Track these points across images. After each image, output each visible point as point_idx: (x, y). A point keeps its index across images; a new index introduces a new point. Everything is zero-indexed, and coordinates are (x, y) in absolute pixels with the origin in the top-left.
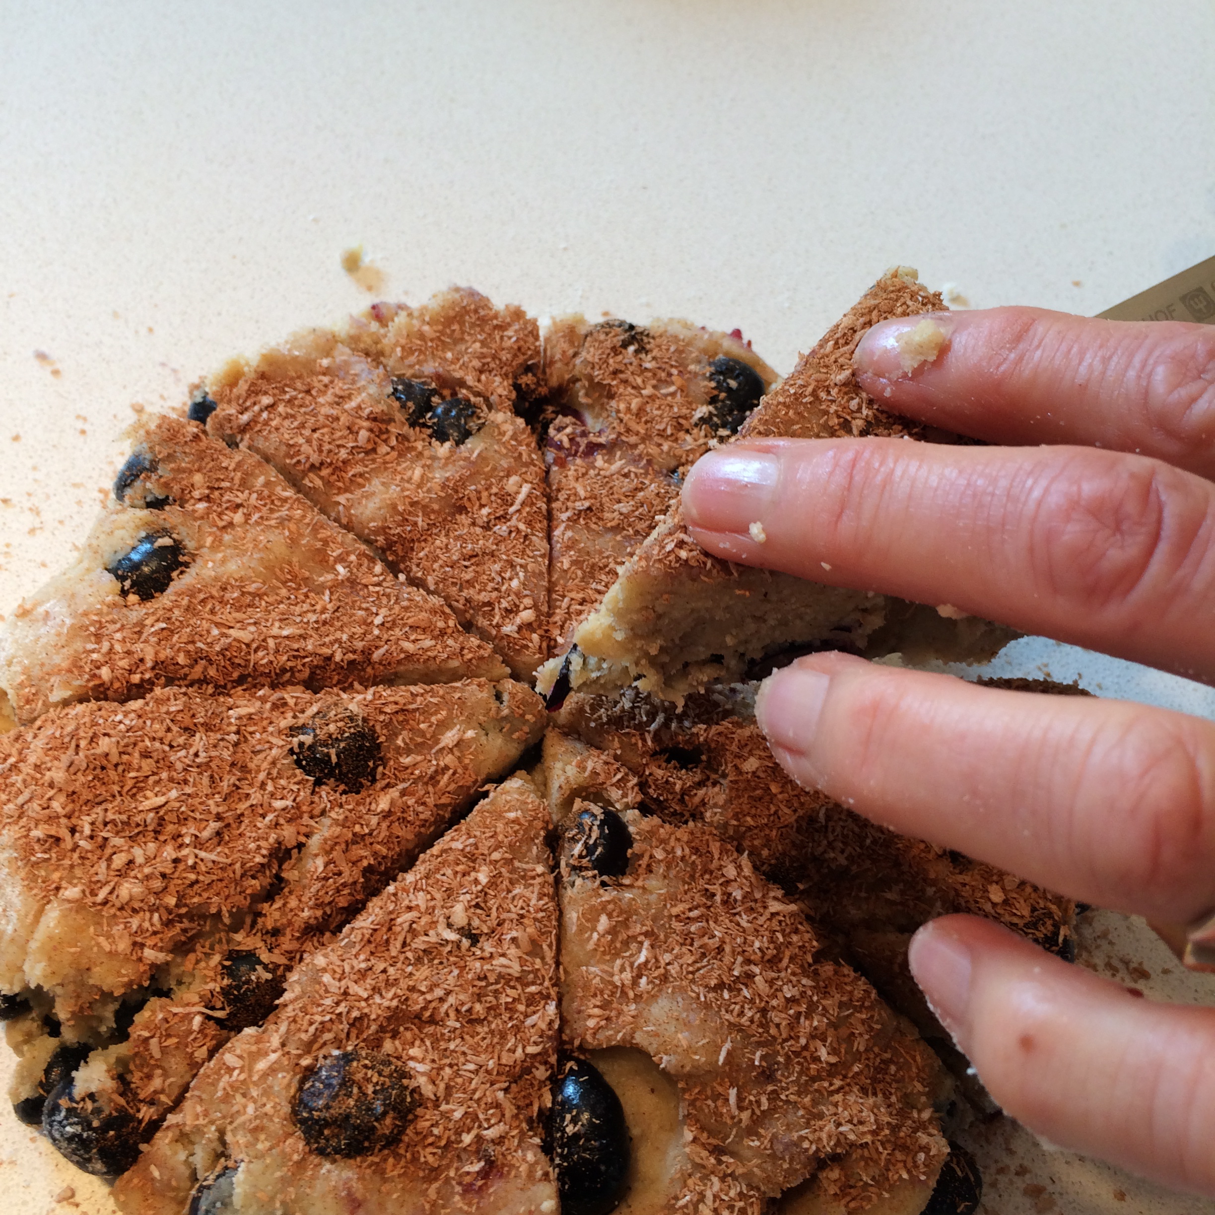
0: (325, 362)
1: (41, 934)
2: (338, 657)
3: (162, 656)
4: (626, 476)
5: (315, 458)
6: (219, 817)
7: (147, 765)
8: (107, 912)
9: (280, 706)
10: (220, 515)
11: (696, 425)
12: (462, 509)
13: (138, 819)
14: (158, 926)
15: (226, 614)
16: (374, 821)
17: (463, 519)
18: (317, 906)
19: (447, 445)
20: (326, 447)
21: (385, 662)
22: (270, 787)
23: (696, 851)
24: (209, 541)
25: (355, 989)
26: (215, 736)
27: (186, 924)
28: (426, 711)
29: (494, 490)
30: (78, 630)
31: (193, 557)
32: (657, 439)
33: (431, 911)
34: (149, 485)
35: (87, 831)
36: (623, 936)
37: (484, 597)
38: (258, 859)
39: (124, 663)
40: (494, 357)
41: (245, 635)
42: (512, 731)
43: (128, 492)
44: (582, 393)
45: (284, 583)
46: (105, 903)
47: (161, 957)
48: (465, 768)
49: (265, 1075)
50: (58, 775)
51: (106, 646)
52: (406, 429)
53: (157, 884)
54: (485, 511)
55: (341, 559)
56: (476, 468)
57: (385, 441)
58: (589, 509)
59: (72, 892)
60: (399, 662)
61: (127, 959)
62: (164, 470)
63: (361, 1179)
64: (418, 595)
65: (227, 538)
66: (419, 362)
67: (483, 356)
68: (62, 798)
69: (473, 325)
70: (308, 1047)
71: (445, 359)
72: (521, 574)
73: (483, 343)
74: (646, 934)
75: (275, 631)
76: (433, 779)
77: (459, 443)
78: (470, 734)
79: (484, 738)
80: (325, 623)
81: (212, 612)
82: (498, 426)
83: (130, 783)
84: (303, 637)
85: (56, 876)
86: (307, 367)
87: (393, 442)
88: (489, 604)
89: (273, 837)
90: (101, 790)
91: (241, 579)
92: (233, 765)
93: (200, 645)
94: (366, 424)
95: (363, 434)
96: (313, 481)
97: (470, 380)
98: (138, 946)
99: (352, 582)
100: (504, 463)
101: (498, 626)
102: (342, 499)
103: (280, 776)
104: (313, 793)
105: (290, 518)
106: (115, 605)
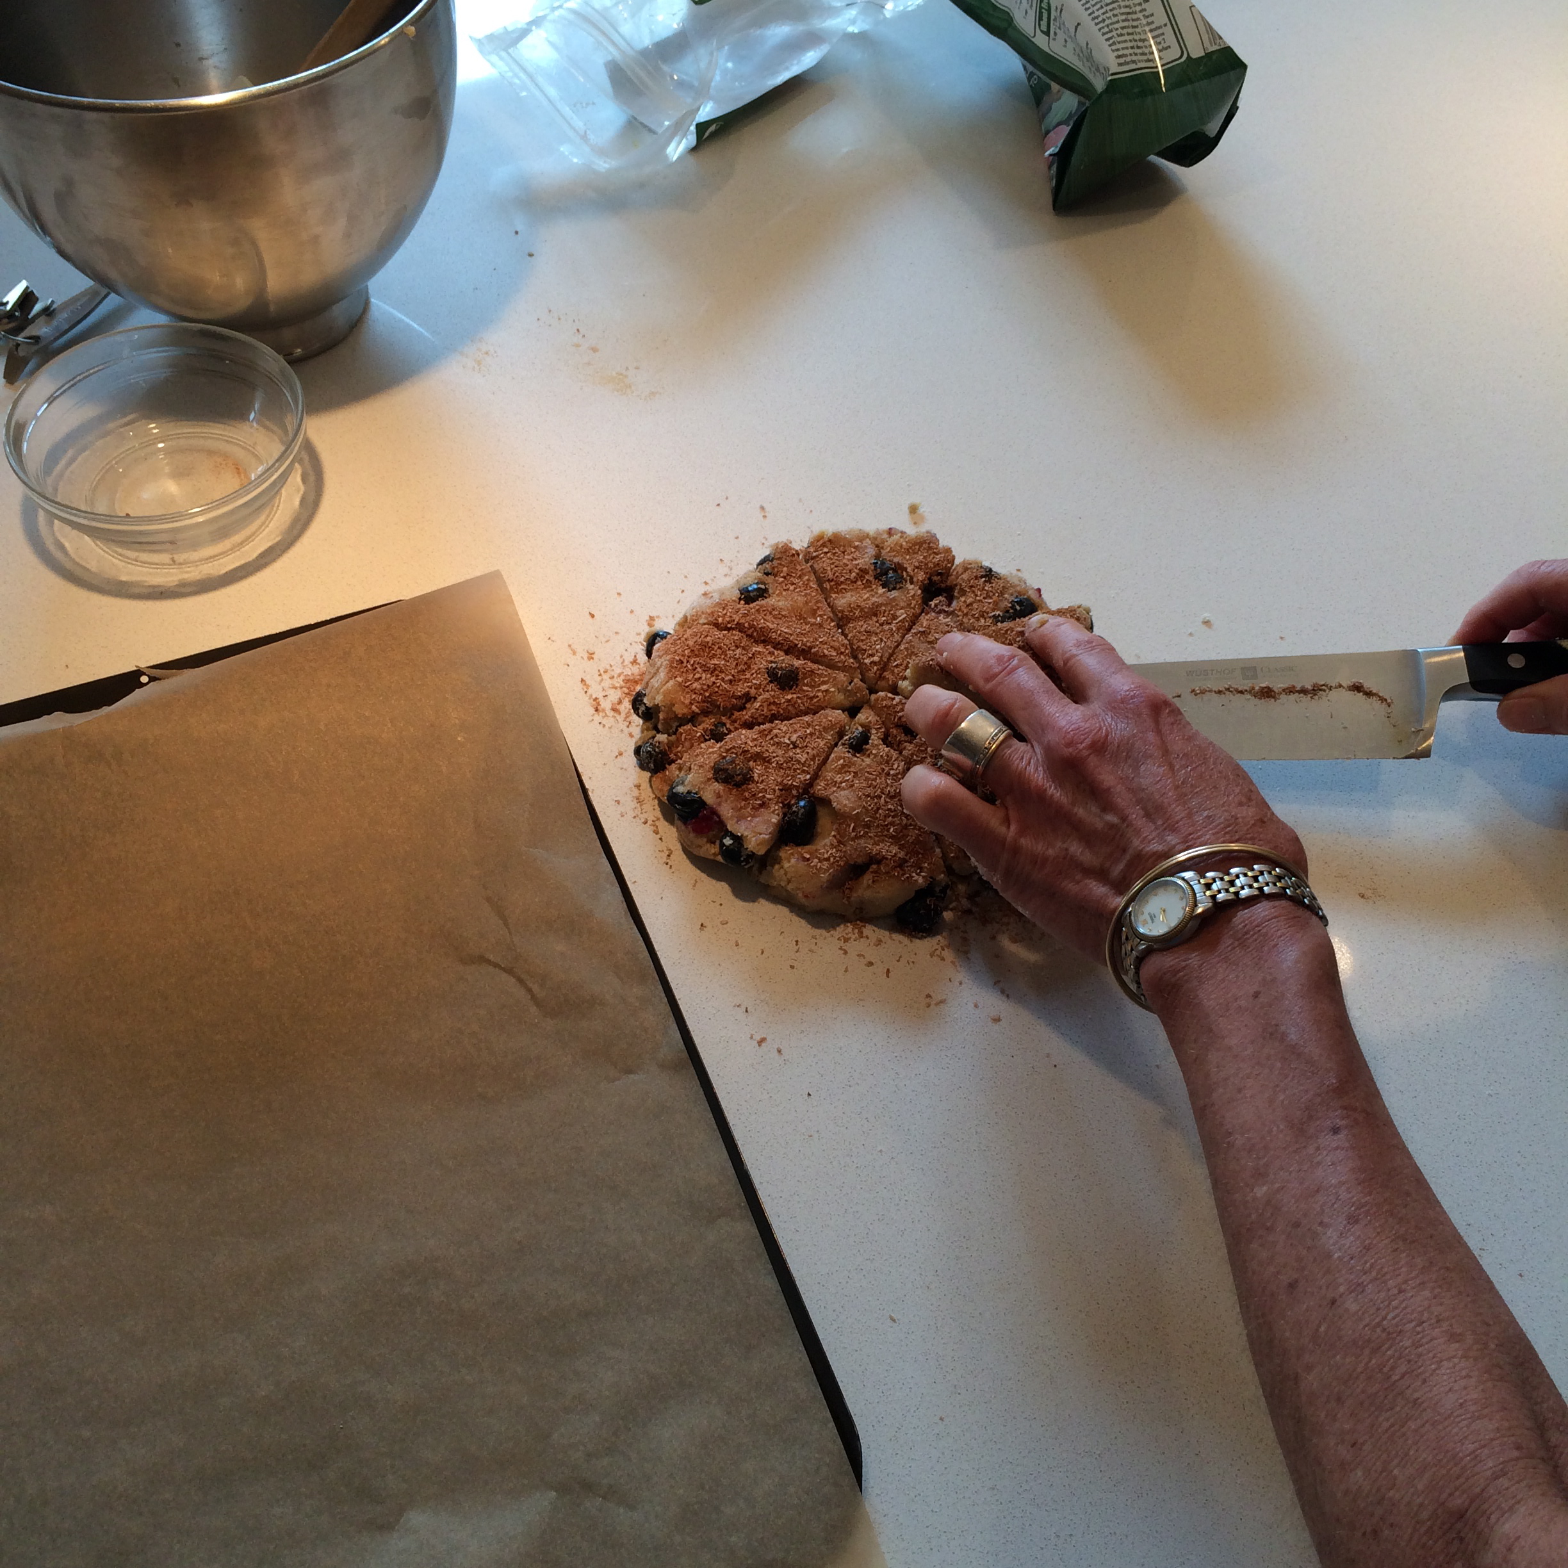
0: (857, 544)
1: (665, 687)
2: (799, 646)
3: (741, 622)
4: (948, 626)
5: (831, 577)
6: (733, 676)
7: (719, 651)
8: (687, 690)
9: (771, 653)
10: (786, 585)
11: (990, 617)
12: (876, 615)
13: (708, 665)
14: (700, 700)
15: (769, 617)
16: (783, 700)
17: (875, 619)
18: (752, 717)
19: (884, 590)
20: (837, 574)
21: (815, 654)
22: (754, 676)
23: (888, 756)
24: (778, 592)
25: (749, 742)
26: (744, 652)
27: (709, 705)
28: (820, 676)
29: (892, 612)
30: (719, 604)
31: (770, 596)
32: (970, 617)
33: (786, 733)
34: (767, 566)
35: (692, 662)
36: (846, 769)
37: (864, 647)
38: (739, 694)
39: (728, 619)
40: (926, 564)
41: (771, 626)
42: (849, 696)
43: (760, 567)
44: (956, 591)
45: (796, 616)
46: (688, 687)
47: (697, 710)
48: (825, 700)
49: (710, 753)
50: (691, 643)
51: (725, 612)
52: (871, 579)
53: (705, 687)
54: (884, 618)
55: (821, 616)
56: (890, 602)
57: (862, 581)
58: (924, 632)
59: (679, 679)
60: (821, 656)
61: (687, 706)
62: (775, 563)
63: (724, 790)
64: (841, 638)
65: (784, 593)
66: (894, 556)
67: (922, 562)
68: (689, 650)
69: (924, 549)
70: (727, 751)
71: (905, 558)
72: (883, 645)
73: (925, 557)
74: (854, 772)
75: (783, 629)
76: (812, 698)
77: (889, 591)
78: (833, 689)
79: (836, 693)
80: (802, 634)
81: (765, 615)
82: (908, 590)
83: (711, 654)
84: (791, 635)
85: (677, 673)
86: (849, 543)
87: (864, 582)
88: (865, 650)
89: (747, 689)
90: (702, 653)
91: (781, 609)
92: (746, 663)
93: (755, 623)
94: (857, 571)
95: (854, 574)
96: (827, 585)
97: (909, 569)
98: (691, 704)
99: (821, 626)
100: (902, 604)
101: (864, 659)
102: (834, 596)
103: (759, 673)
104: (768, 684)
105: (810, 594)
106: (735, 601)
